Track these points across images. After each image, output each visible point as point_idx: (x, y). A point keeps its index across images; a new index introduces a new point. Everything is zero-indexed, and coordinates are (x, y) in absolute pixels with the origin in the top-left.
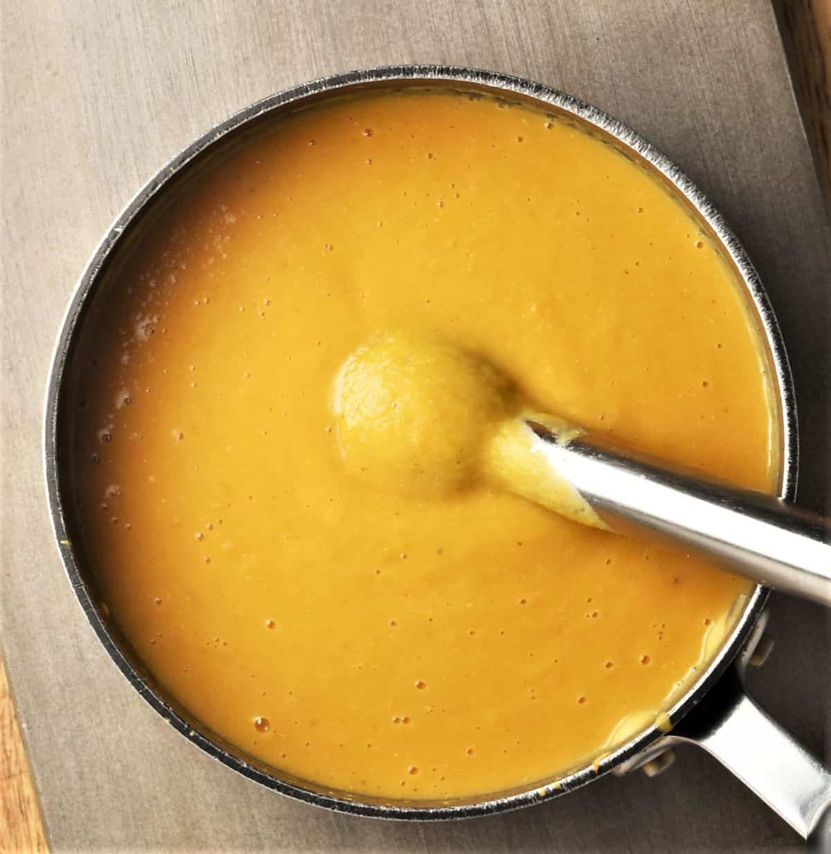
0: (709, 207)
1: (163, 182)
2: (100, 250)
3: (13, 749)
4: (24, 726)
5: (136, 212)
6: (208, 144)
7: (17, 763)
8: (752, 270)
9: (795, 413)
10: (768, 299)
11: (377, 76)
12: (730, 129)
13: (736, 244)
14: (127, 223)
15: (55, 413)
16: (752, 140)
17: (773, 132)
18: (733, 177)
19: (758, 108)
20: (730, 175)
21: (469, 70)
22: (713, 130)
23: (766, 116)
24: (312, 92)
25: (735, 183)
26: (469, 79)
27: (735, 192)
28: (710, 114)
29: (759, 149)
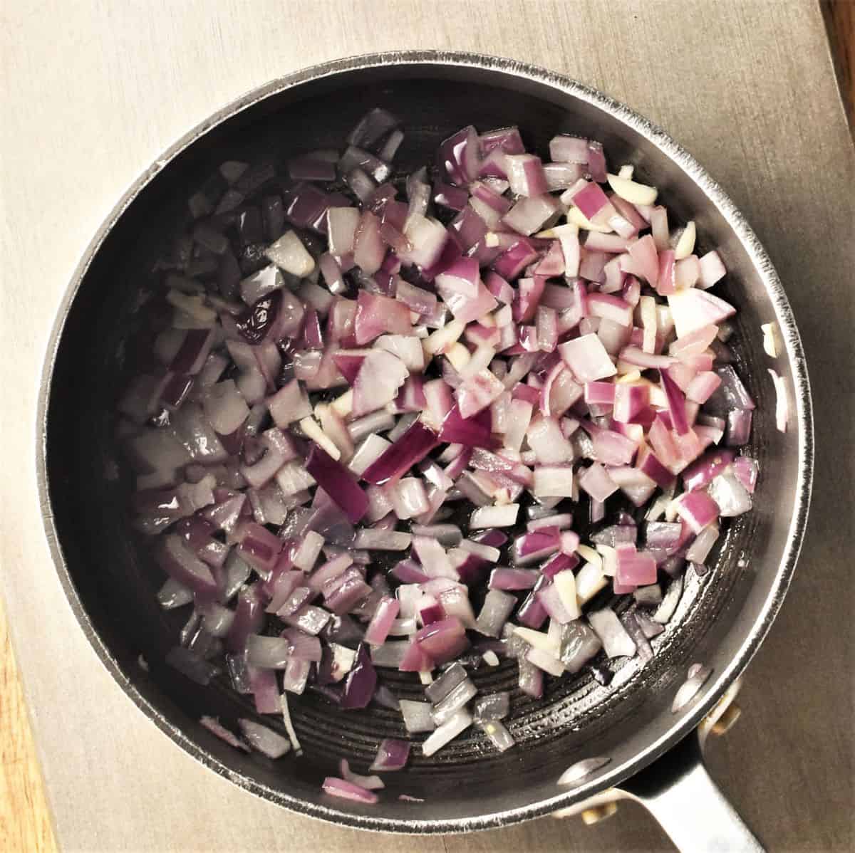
0: (765, 259)
1: (216, 124)
2: (138, 180)
3: (20, 731)
7: (23, 746)
8: (795, 333)
9: (810, 487)
10: (805, 365)
11: (454, 60)
12: (769, 113)
13: (785, 304)
14: (171, 159)
15: (59, 337)
16: (792, 125)
17: (813, 117)
18: (772, 161)
19: (798, 91)
20: (768, 159)
21: (549, 72)
22: (752, 113)
23: (807, 100)
24: (385, 63)
25: (773, 168)
26: (546, 82)
27: (773, 177)
28: (749, 97)
29: (798, 133)
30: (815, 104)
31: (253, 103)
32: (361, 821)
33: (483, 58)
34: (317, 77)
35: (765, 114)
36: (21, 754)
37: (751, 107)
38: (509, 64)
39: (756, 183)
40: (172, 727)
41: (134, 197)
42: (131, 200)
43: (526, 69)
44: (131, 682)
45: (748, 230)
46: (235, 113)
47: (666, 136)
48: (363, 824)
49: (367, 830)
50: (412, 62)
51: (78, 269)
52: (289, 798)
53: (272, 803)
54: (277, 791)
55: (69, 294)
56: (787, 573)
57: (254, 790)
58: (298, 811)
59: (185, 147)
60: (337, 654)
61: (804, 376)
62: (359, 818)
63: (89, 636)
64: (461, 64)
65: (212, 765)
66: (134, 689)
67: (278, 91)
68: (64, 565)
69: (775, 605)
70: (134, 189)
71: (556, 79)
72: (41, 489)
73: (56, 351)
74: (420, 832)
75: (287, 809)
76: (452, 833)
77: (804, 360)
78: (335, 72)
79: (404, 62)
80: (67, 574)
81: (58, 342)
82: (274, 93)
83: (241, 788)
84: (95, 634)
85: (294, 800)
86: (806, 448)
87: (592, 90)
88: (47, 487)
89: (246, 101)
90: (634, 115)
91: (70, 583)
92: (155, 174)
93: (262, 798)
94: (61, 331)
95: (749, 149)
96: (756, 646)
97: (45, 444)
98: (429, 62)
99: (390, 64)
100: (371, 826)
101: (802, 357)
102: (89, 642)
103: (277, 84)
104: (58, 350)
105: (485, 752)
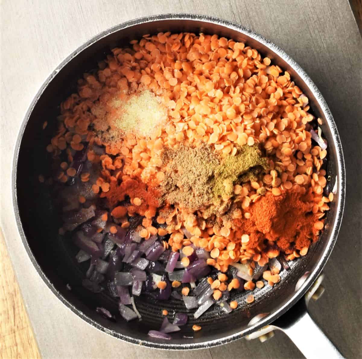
1: (80, 52)
2: (48, 78)
3: (23, 316)
4: (27, 306)
5: (66, 64)
6: (101, 38)
7: (26, 322)
11: (179, 17)
14: (61, 68)
15: (19, 148)
16: (331, 23)
17: (340, 19)
18: (324, 40)
19: (333, 8)
20: (322, 39)
21: (220, 19)
22: (314, 19)
23: (337, 12)
24: (150, 21)
25: (325, 42)
26: (219, 24)
27: (325, 46)
28: (311, 13)
29: (334, 26)
30: (340, 13)
31: (95, 42)
32: (162, 346)
33: (191, 16)
34: (121, 29)
35: (319, 19)
36: (25, 325)
37: (312, 17)
38: (203, 17)
39: (318, 50)
40: (78, 311)
41: (47, 86)
42: (45, 87)
43: (210, 19)
44: (59, 293)
45: (310, 81)
46: (87, 47)
47: (272, 43)
48: (163, 347)
49: (165, 349)
50: (161, 20)
51: (25, 118)
52: (130, 338)
53: (123, 340)
54: (125, 335)
55: (22, 129)
56: (338, 227)
57: (115, 335)
58: (135, 343)
59: (67, 63)
60: (154, 278)
61: (339, 142)
62: (161, 345)
63: (40, 274)
64: (182, 19)
65: (97, 326)
66: (61, 296)
67: (105, 36)
68: (28, 245)
69: (333, 242)
70: (46, 83)
71: (224, 22)
72: (16, 213)
73: (18, 154)
74: (187, 349)
75: (130, 343)
76: (201, 348)
77: (339, 135)
78: (129, 26)
79: (158, 20)
80: (29, 249)
81: (19, 150)
82: (103, 37)
83: (110, 335)
84: (43, 273)
85: (133, 339)
86: (342, 173)
87: (239, 26)
88: (18, 212)
89: (92, 41)
90: (258, 35)
91: (31, 252)
92: (55, 75)
93: (119, 339)
94: (20, 145)
95: (313, 35)
96: (326, 259)
97: (16, 194)
98: (169, 19)
99: (152, 21)
100: (167, 348)
101: (338, 134)
102: (40, 277)
103: (104, 33)
104: (19, 153)
105: (221, 316)
